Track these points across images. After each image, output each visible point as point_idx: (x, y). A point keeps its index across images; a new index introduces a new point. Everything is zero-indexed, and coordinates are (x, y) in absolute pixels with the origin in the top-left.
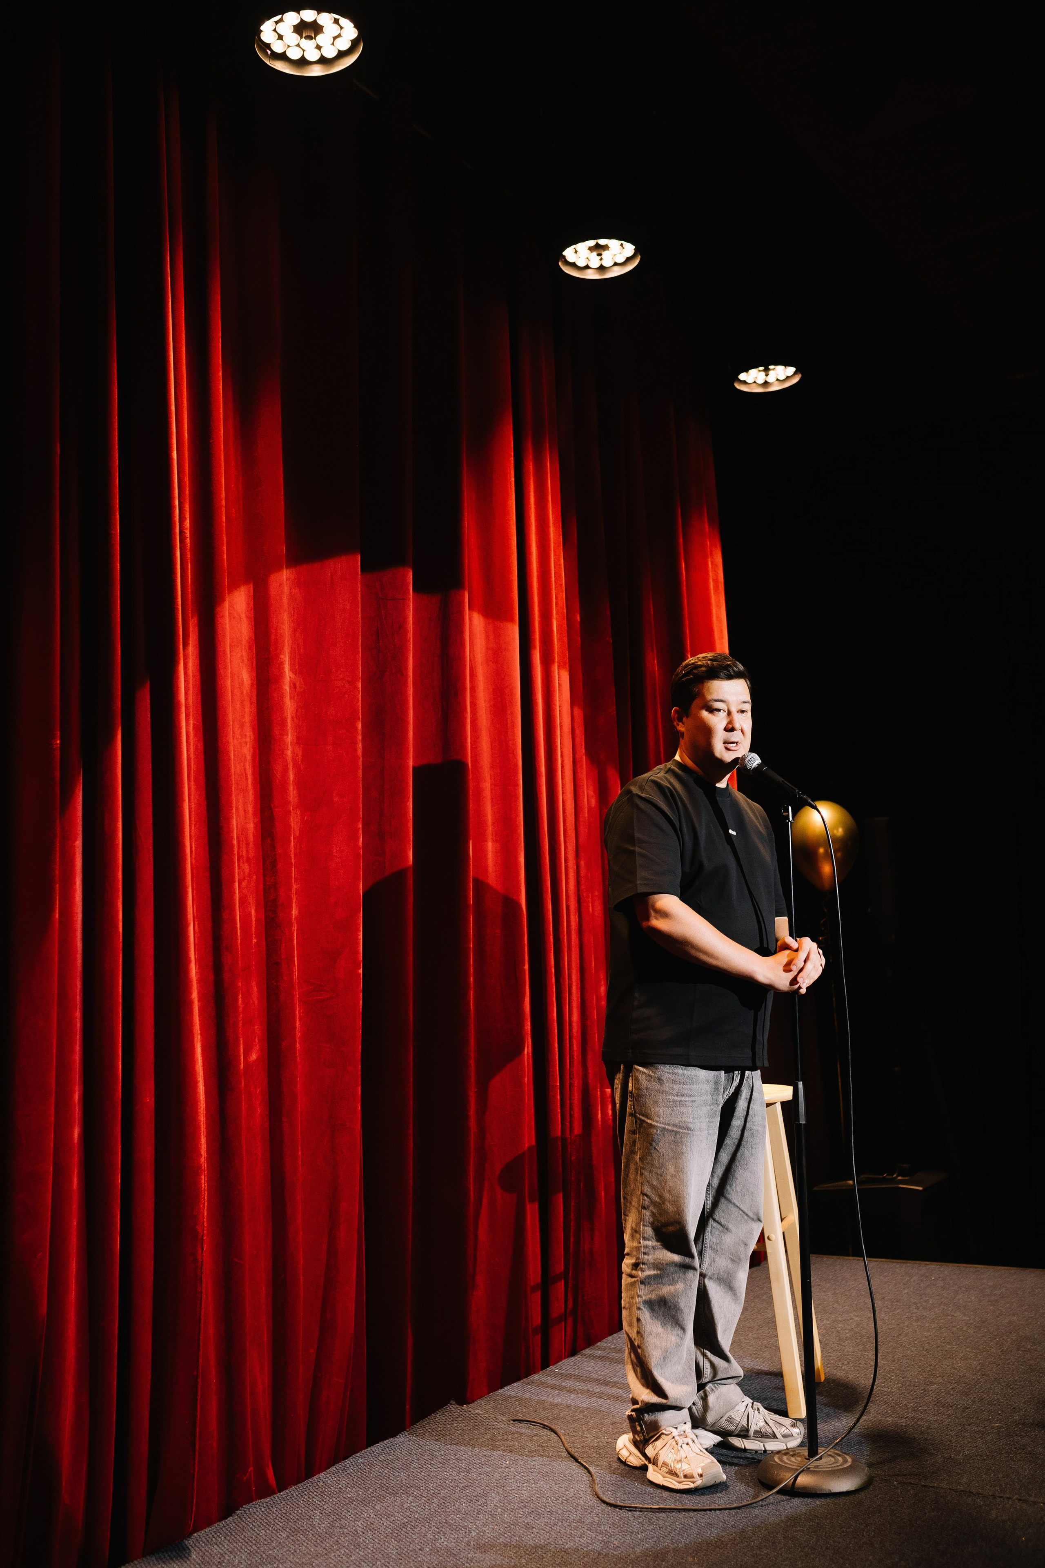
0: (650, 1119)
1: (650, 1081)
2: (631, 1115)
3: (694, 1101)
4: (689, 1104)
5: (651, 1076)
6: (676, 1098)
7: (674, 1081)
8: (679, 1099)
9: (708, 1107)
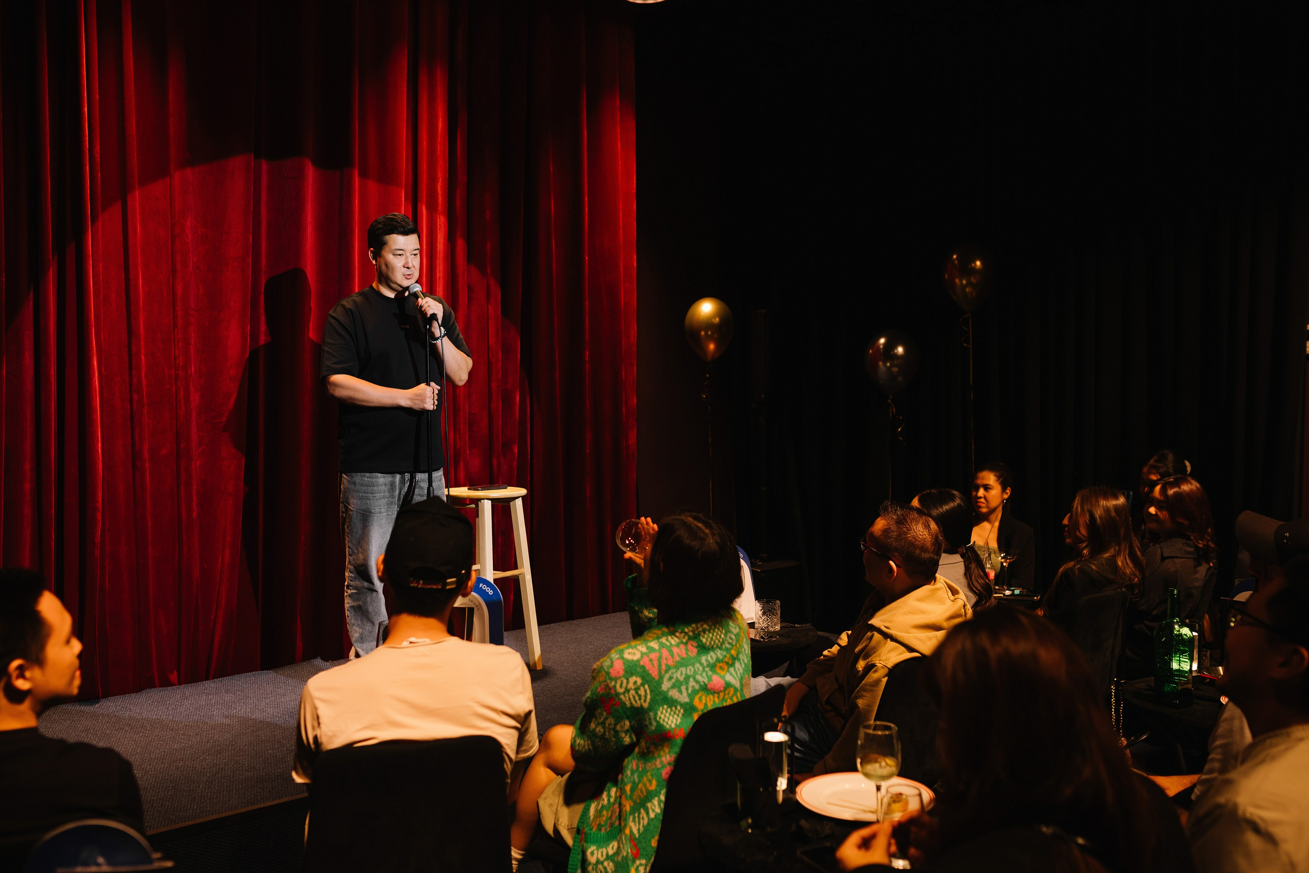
0: (350, 505)
1: (349, 484)
2: (342, 503)
3: (375, 497)
4: (371, 498)
5: (349, 481)
6: (363, 494)
7: (362, 485)
8: (365, 495)
9: (387, 499)
